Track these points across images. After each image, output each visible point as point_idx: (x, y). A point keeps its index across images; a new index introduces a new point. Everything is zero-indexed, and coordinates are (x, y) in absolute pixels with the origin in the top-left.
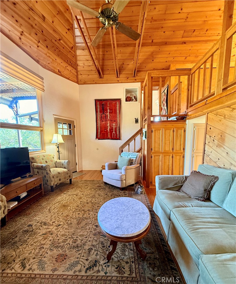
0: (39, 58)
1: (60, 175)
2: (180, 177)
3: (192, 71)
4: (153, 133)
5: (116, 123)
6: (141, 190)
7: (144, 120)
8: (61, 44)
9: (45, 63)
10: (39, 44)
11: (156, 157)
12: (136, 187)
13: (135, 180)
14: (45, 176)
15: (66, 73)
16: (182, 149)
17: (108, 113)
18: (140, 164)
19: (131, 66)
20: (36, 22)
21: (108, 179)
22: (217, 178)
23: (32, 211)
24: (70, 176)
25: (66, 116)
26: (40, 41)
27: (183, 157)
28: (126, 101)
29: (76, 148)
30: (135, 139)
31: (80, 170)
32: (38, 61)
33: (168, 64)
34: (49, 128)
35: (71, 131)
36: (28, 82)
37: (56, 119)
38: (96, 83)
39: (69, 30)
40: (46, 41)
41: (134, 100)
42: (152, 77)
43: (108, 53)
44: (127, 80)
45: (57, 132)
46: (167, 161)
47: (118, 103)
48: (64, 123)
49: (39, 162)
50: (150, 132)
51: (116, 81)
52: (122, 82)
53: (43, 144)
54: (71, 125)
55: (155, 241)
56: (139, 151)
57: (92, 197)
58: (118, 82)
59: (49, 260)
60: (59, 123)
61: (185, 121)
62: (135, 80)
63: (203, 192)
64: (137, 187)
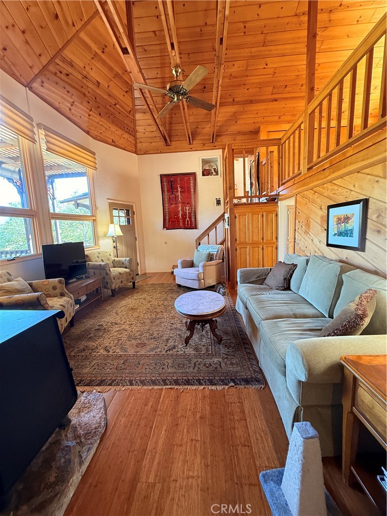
0: (90, 129)
1: (121, 275)
2: (264, 269)
3: (282, 141)
4: (237, 219)
5: (190, 206)
6: (223, 291)
7: (226, 202)
8: (116, 109)
9: (96, 133)
10: (91, 113)
11: (243, 250)
12: (217, 287)
13: (217, 280)
14: (104, 278)
15: (121, 142)
16: (274, 238)
17: (179, 193)
18: (223, 259)
19: (208, 129)
20: (89, 90)
21: (182, 279)
22: (296, 266)
23: (97, 315)
24: (133, 278)
25: (122, 199)
26: (92, 109)
27: (277, 248)
28: (203, 175)
29: (137, 241)
30: (216, 227)
31: (143, 272)
32: (88, 131)
33: (258, 125)
34: (103, 215)
35: (129, 219)
36: (79, 161)
37: (111, 205)
38: (161, 153)
39: (126, 92)
40: (99, 108)
41: (214, 173)
42: (233, 150)
43: (177, 115)
44: (203, 147)
45: (112, 222)
46: (257, 254)
47: (192, 178)
48: (120, 210)
49: (94, 260)
50: (233, 217)
51: (188, 148)
52: (196, 150)
53: (96, 238)
54: (129, 212)
55: (233, 332)
56: (222, 244)
57: (164, 300)
58: (191, 150)
59: (130, 347)
60: (114, 209)
61: (277, 202)
62: (215, 146)
63: (283, 281)
64: (219, 288)
